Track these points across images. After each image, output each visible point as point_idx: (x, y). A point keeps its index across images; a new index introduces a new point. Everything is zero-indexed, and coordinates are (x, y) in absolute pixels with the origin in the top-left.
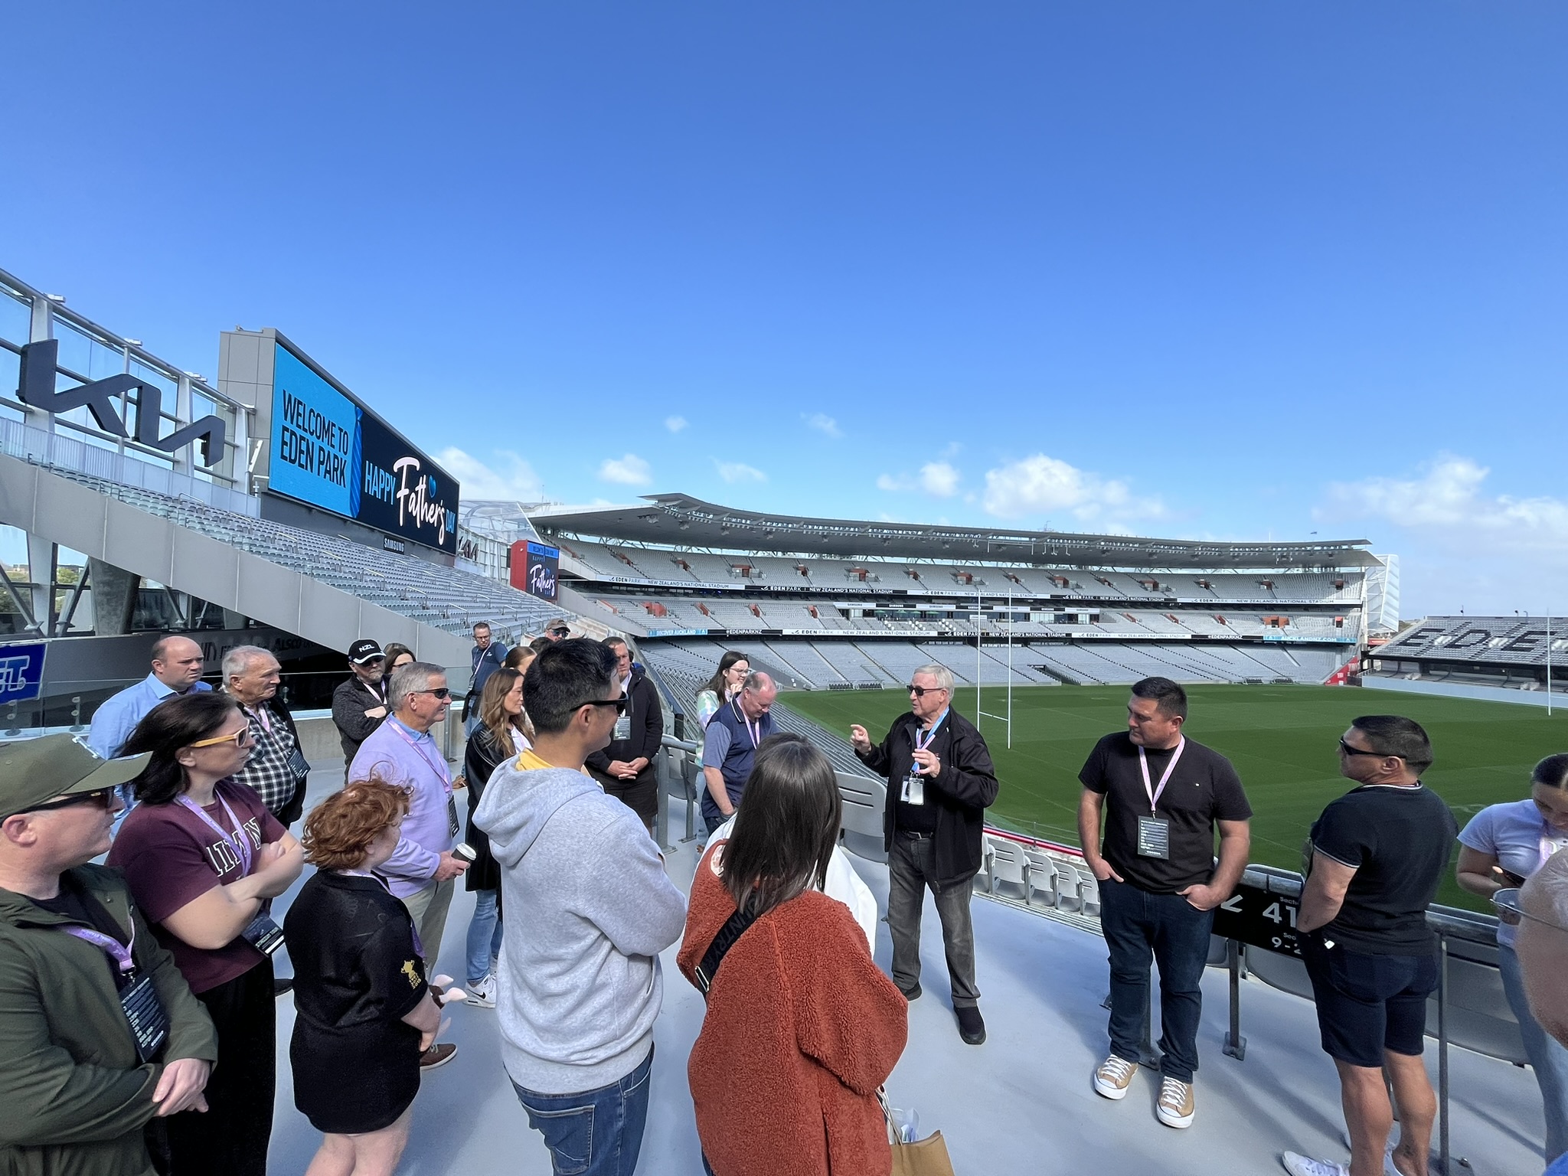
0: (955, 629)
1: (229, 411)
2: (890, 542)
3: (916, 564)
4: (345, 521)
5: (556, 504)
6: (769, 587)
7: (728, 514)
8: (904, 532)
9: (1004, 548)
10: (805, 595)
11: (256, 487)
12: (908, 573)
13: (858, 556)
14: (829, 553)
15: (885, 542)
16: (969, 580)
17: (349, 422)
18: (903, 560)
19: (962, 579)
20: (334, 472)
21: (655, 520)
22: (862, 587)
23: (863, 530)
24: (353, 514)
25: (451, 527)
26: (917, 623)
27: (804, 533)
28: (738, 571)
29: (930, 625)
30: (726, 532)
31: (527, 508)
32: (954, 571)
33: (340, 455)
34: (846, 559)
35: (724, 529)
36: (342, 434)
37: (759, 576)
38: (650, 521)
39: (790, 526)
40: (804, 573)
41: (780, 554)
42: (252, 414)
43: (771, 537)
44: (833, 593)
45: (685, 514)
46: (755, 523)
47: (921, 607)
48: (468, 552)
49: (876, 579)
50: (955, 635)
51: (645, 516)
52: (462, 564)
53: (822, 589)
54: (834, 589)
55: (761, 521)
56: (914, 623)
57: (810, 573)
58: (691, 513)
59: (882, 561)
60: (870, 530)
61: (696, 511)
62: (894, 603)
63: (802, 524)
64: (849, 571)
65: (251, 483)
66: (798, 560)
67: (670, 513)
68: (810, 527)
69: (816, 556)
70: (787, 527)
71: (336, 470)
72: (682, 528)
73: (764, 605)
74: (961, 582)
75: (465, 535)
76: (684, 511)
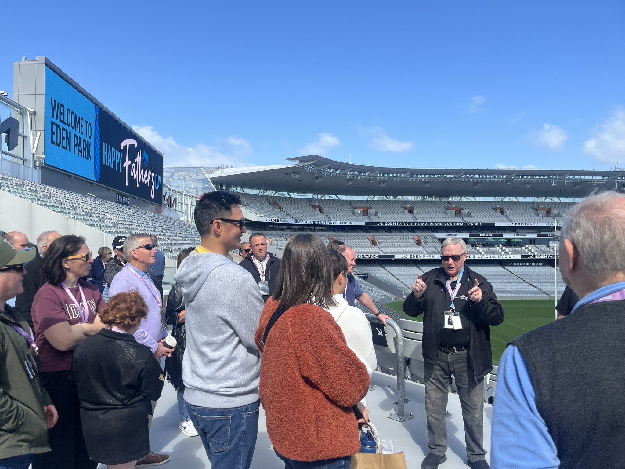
0: (536, 253)
1: (20, 114)
2: (480, 185)
3: (502, 202)
4: (92, 184)
5: (228, 167)
6: (383, 223)
7: (351, 169)
8: (492, 177)
9: (579, 186)
10: (411, 228)
11: (37, 163)
12: (496, 209)
13: (454, 197)
14: (430, 196)
15: (476, 185)
16: (549, 213)
17: (91, 116)
18: (491, 199)
19: (542, 213)
20: (84, 151)
21: (297, 176)
22: (457, 221)
23: (457, 176)
24: (96, 179)
25: (158, 186)
26: (504, 248)
27: (410, 180)
28: (359, 212)
29: (515, 250)
30: (350, 183)
31: (209, 171)
32: (535, 206)
33: (87, 139)
34: (444, 200)
35: (348, 180)
36: (88, 124)
37: (376, 214)
38: (294, 177)
39: (399, 176)
40: (411, 212)
41: (391, 198)
42: (34, 114)
43: (384, 185)
44: (434, 226)
45: (319, 170)
46: (372, 174)
47: (507, 236)
48: (171, 203)
49: (469, 215)
50: (536, 257)
51: (290, 173)
52: (166, 212)
53: (425, 224)
54: (434, 223)
55: (376, 173)
56: (501, 249)
57: (415, 211)
58: (324, 169)
59: (473, 200)
60: (463, 176)
61: (328, 168)
62: (484, 233)
63: (408, 173)
64: (447, 209)
65: (35, 162)
66: (406, 202)
67: (308, 170)
68: (415, 176)
69: (420, 198)
70: (397, 177)
71: (85, 149)
72: (317, 181)
73: (380, 237)
74: (541, 215)
75: (168, 192)
76: (319, 168)
